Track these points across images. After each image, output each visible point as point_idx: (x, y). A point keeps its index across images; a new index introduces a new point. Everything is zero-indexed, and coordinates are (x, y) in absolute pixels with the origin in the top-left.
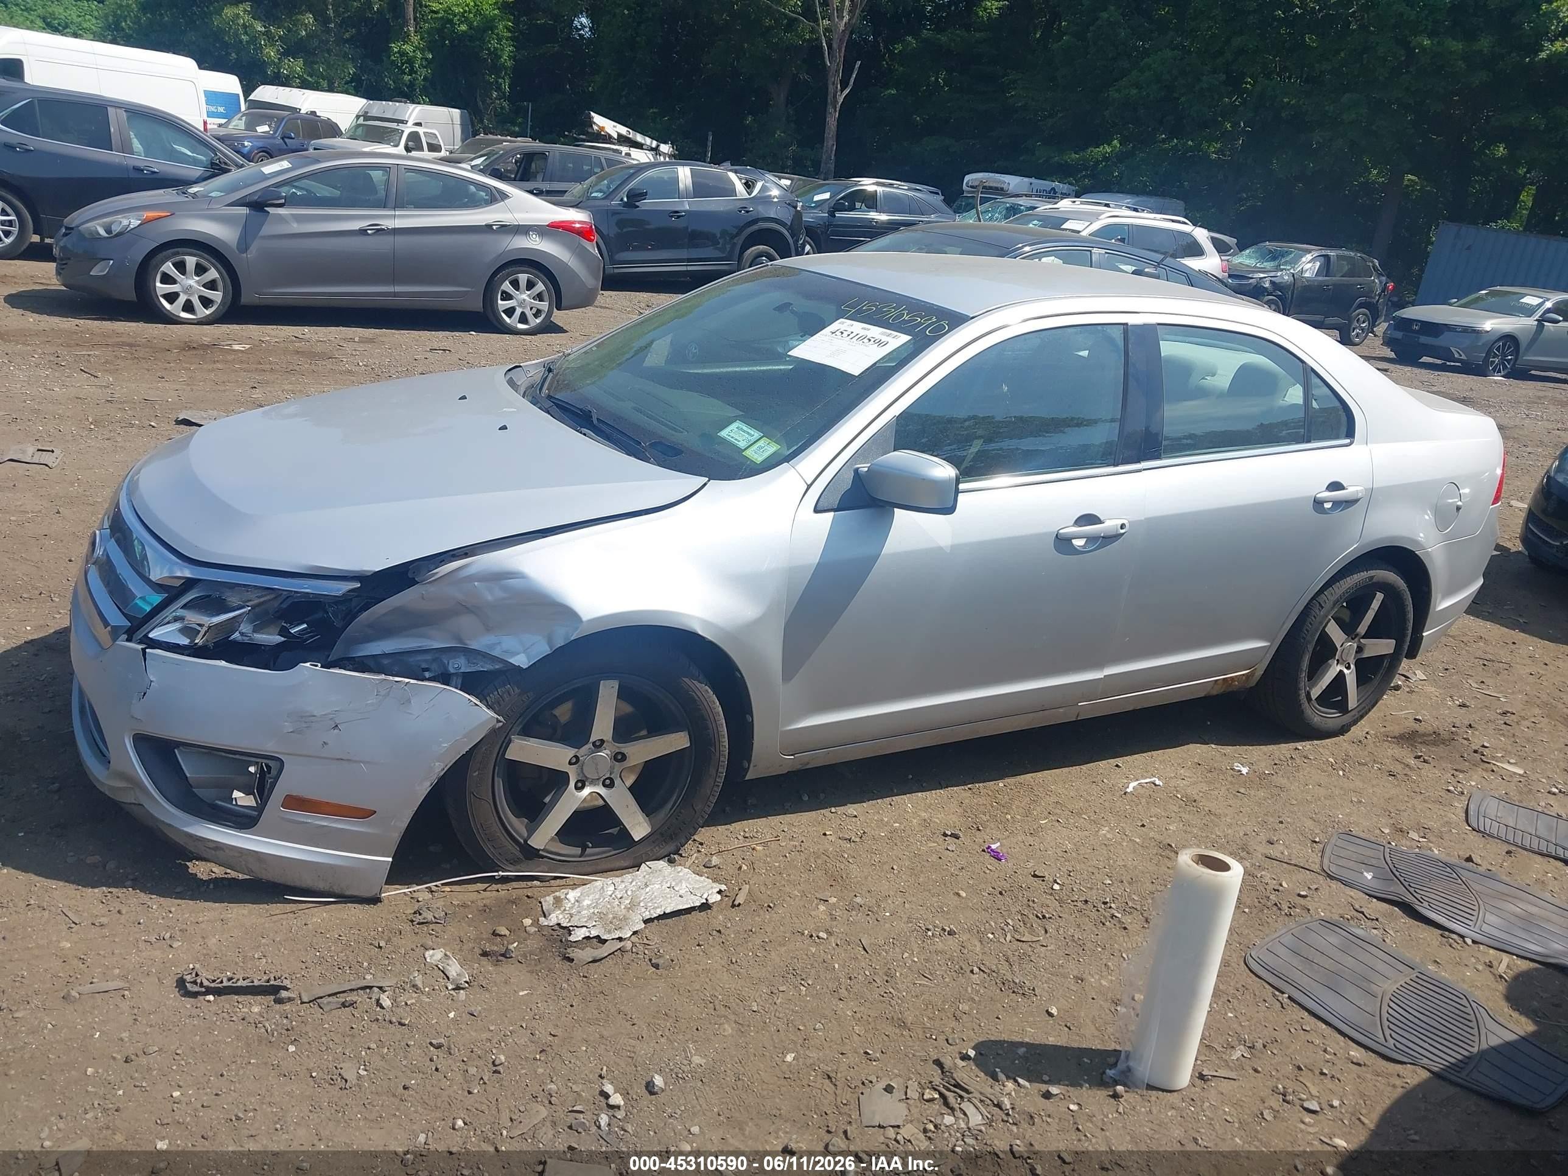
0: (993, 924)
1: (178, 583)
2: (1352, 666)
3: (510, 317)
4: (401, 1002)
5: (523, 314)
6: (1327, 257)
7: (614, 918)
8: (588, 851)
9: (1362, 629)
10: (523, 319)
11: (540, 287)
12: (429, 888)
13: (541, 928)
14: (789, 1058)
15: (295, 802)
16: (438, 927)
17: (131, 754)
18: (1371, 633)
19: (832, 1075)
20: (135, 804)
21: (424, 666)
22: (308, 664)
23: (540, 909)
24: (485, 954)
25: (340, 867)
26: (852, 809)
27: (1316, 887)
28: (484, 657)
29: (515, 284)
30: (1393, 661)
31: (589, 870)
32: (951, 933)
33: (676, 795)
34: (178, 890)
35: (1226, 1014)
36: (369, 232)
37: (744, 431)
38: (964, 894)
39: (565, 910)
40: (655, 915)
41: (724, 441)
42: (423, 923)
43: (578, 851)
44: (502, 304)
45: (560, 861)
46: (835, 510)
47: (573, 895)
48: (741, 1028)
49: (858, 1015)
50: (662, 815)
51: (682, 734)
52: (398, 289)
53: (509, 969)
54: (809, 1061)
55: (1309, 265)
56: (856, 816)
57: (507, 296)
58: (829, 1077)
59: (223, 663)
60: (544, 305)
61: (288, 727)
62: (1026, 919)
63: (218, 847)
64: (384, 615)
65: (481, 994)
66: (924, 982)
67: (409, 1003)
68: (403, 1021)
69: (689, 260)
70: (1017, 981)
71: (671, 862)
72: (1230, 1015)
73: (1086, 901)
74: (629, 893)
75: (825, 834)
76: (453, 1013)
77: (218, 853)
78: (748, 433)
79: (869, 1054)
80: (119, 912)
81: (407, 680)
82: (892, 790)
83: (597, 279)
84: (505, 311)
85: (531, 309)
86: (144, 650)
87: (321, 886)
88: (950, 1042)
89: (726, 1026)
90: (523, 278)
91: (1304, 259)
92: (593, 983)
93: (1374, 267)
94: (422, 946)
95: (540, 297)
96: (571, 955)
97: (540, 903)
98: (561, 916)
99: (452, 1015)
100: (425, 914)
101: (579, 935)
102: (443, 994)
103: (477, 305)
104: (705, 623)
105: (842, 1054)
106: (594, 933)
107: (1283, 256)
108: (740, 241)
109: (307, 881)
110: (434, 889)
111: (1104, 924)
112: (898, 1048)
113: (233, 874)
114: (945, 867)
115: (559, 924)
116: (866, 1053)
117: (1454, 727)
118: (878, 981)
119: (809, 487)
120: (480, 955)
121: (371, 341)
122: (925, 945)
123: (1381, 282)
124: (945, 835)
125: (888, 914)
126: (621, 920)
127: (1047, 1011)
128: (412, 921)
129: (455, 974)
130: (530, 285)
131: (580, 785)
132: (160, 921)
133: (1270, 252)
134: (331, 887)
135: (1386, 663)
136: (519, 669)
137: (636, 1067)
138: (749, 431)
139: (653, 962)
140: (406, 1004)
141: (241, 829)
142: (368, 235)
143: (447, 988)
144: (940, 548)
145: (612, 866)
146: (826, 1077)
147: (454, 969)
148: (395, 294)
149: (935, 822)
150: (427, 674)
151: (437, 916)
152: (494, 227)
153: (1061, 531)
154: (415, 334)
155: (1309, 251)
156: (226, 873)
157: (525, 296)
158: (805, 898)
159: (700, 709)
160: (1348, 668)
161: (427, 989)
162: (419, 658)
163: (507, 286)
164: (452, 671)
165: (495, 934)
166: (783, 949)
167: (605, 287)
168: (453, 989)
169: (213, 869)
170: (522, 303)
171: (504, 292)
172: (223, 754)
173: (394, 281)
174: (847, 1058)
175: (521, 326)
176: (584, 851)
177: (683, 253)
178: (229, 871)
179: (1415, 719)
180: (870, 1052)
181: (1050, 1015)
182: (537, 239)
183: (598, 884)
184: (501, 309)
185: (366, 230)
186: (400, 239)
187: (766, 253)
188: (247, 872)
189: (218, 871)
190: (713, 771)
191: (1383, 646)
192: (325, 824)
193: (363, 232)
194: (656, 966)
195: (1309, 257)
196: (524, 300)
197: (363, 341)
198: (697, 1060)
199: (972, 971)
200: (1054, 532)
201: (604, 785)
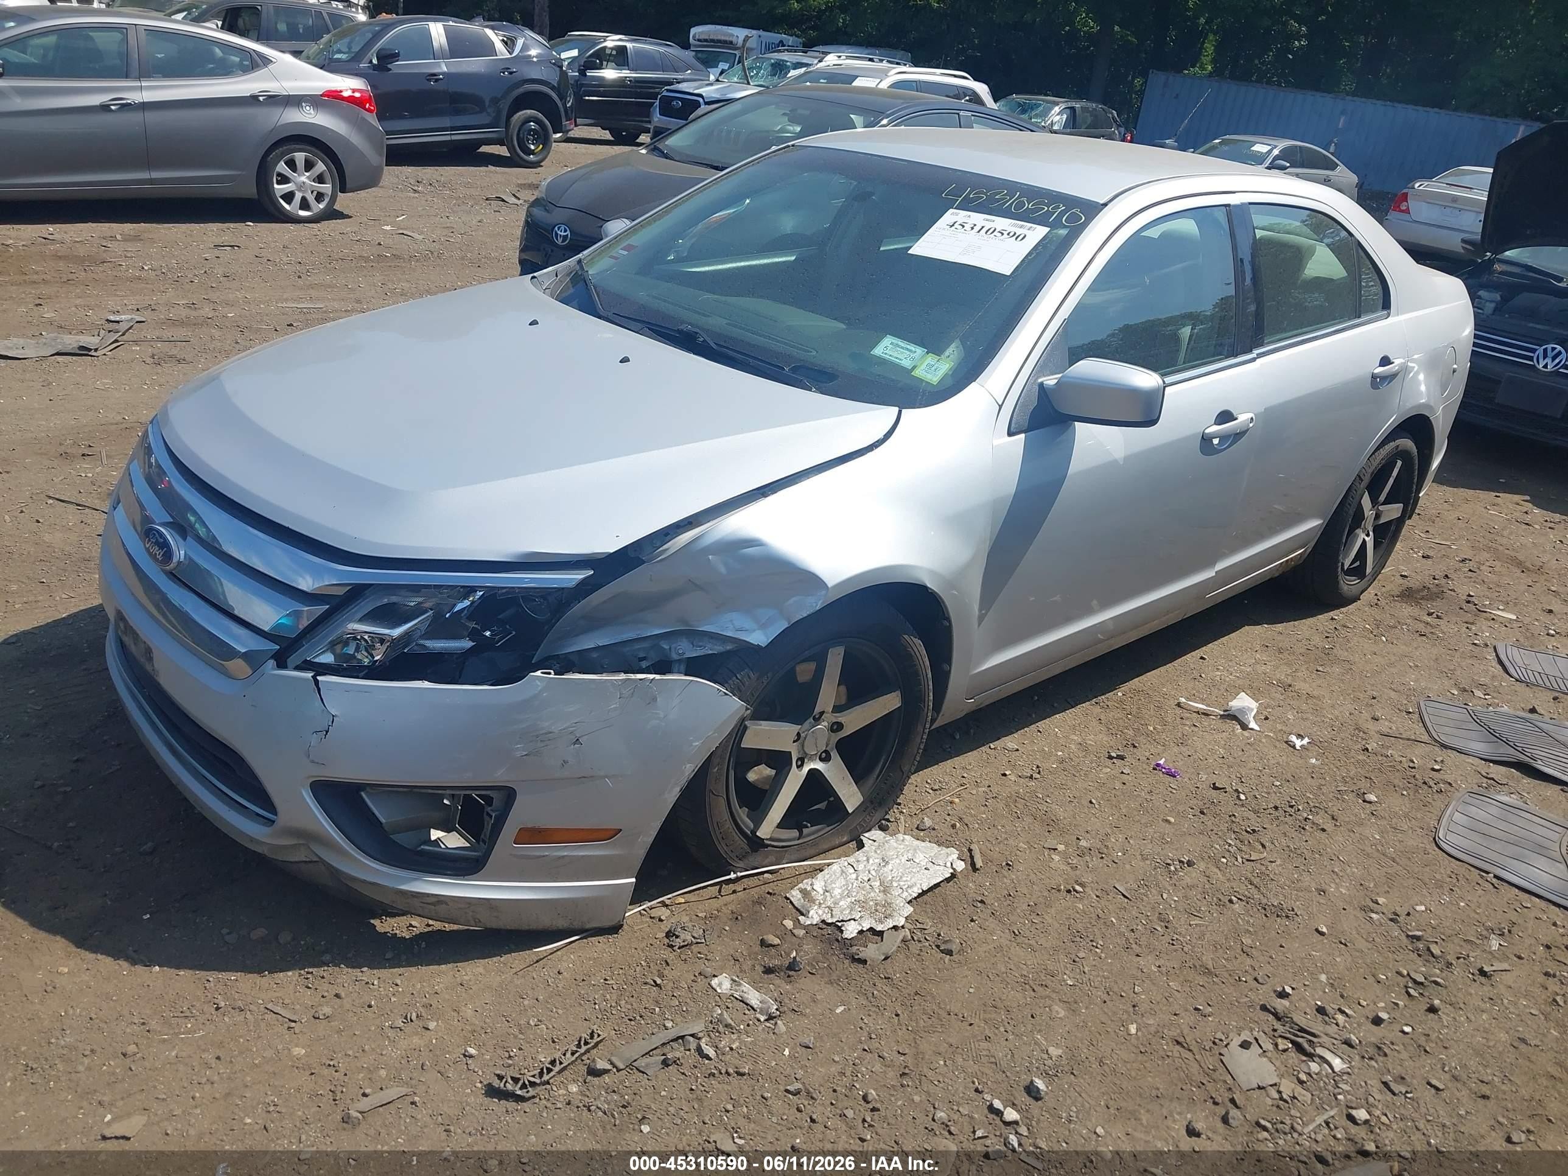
0: (1218, 847)
1: (341, 591)
2: (1371, 533)
3: (289, 203)
4: (724, 1047)
5: (304, 199)
6: (1073, 109)
7: (876, 904)
8: (805, 831)
9: (1382, 498)
10: (305, 205)
11: (320, 167)
12: (663, 902)
13: (807, 928)
14: (1133, 1029)
15: (532, 835)
16: (702, 948)
17: (312, 806)
18: (1387, 502)
19: (1181, 1040)
20: (306, 862)
21: (642, 655)
22: (538, 673)
23: (791, 906)
24: (768, 971)
25: (584, 899)
26: (1010, 742)
27: (1441, 758)
28: (712, 638)
29: (291, 164)
30: (1400, 522)
31: (813, 852)
32: (1190, 864)
33: (884, 757)
34: (389, 955)
35: (1458, 904)
36: (113, 107)
37: (902, 348)
38: (1172, 820)
39: (820, 904)
40: (915, 895)
41: (882, 362)
42: (683, 946)
43: (795, 833)
44: (280, 189)
45: (783, 847)
46: (1025, 432)
47: (818, 884)
48: (1071, 1006)
49: (1164, 969)
50: (871, 781)
51: (894, 694)
52: (156, 175)
53: (806, 983)
54: (1152, 1029)
55: (1058, 117)
56: (1017, 750)
57: (284, 179)
58: (1178, 1043)
59: (426, 684)
60: (327, 188)
61: (520, 749)
62: (1241, 837)
63: (440, 900)
64: (605, 602)
65: (798, 1020)
66: (1197, 921)
67: (734, 1047)
68: (741, 1070)
69: (453, 129)
70: (1275, 904)
71: (883, 829)
72: (1462, 904)
73: (1276, 808)
74: (873, 873)
75: (1004, 775)
76: (787, 1050)
77: (437, 908)
78: (907, 349)
79: (1199, 1010)
80: (337, 996)
81: (651, 676)
82: (1030, 715)
83: (381, 155)
84: (284, 197)
85: (312, 192)
86: (314, 677)
87: (561, 924)
88: (1260, 981)
89: (1056, 1008)
90: (300, 157)
91: (1053, 112)
92: (901, 984)
93: (1113, 118)
94: (700, 974)
95: (320, 179)
96: (861, 956)
97: (788, 899)
98: (820, 912)
99: (787, 1052)
100: (682, 936)
101: (851, 930)
102: (760, 1029)
103: (250, 190)
104: (932, 573)
105: (1175, 1015)
106: (866, 926)
107: (1032, 109)
108: (505, 106)
109: (546, 921)
110: (668, 902)
111: (1303, 828)
112: (1220, 998)
113: (437, 925)
114: (1135, 793)
115: (823, 921)
116: (1196, 1009)
117: (1434, 579)
118: (1159, 929)
119: (1000, 407)
120: (764, 972)
121: (137, 238)
122: (1174, 881)
123: (1120, 133)
124: (1110, 758)
125: (1120, 854)
126: (884, 906)
127: (1317, 930)
128: (671, 946)
129: (758, 1003)
130: (309, 166)
131: (799, 763)
132: (393, 999)
133: (1019, 105)
134: (571, 923)
135: (1393, 528)
136: (757, 648)
137: (1004, 1072)
138: (908, 347)
139: (942, 948)
140: (731, 1049)
141: (464, 876)
142: (112, 111)
143: (759, 1020)
144: (1116, 461)
145: (833, 844)
146: (1175, 1043)
147: (754, 998)
148: (151, 181)
149: (1090, 745)
150: (644, 664)
151: (695, 935)
152: (261, 99)
153: (1207, 431)
154: (184, 227)
155: (1057, 104)
156: (428, 925)
157: (304, 178)
158: (1033, 850)
159: (915, 665)
160: (1368, 535)
161: (742, 1027)
162: (637, 646)
163: (282, 167)
164: (675, 656)
165: (763, 943)
166: (1053, 910)
167: (389, 163)
168: (766, 1020)
169: (413, 923)
170: (301, 187)
171: (279, 174)
172: (430, 791)
173: (149, 165)
174: (1182, 1018)
175: (303, 213)
176: (801, 833)
177: (446, 122)
178: (431, 922)
179: (1401, 576)
180: (1201, 1008)
181: (1322, 934)
182: (312, 111)
183: (835, 867)
184: (278, 194)
185: (109, 106)
186: (151, 117)
187: (536, 118)
188: (472, 923)
189: (419, 925)
190: (920, 729)
191: (1393, 511)
192: (565, 854)
193: (105, 108)
194: (949, 953)
195: (1057, 109)
196: (304, 183)
197: (127, 239)
198: (1054, 1051)
199: (1231, 901)
200: (1199, 433)
201: (821, 760)
